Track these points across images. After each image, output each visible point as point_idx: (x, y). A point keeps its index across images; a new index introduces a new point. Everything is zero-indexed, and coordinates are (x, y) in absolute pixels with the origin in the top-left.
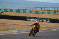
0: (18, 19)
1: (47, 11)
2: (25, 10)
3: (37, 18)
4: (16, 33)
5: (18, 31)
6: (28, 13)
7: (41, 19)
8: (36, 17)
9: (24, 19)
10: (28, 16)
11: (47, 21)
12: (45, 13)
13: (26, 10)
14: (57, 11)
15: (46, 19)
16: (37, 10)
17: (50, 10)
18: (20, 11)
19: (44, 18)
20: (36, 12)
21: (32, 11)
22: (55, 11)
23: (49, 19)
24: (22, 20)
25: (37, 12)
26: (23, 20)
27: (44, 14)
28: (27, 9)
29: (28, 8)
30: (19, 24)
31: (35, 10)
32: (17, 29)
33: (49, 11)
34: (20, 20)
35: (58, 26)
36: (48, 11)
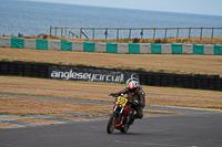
0: (16, 73)
1: (126, 41)
2: (45, 37)
3: (91, 67)
4: (10, 127)
5: (18, 118)
6: (56, 50)
7: (103, 70)
8: (84, 63)
9: (41, 70)
10: (57, 62)
11: (126, 79)
12: (119, 49)
13: (49, 40)
14: (165, 41)
15: (123, 71)
16: (90, 37)
17: (139, 37)
18: (26, 42)
19: (114, 70)
20: (85, 44)
21: (70, 44)
22: (159, 41)
23: (134, 71)
24: (31, 76)
25: (89, 47)
26: (38, 76)
27: (116, 52)
28: (53, 34)
29: (53, 30)
30: (22, 91)
31: (83, 37)
32: (15, 111)
33: (136, 41)
34: (24, 75)
35: (167, 98)
36: (131, 43)
